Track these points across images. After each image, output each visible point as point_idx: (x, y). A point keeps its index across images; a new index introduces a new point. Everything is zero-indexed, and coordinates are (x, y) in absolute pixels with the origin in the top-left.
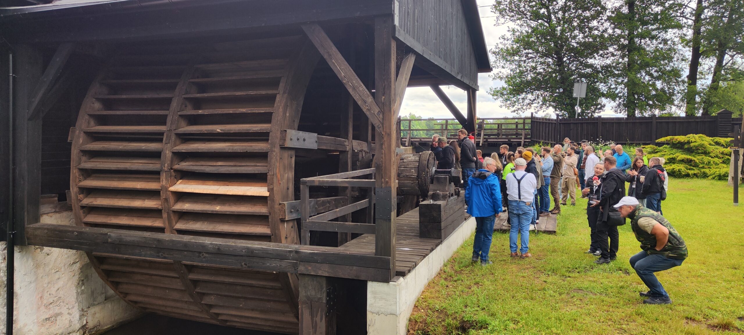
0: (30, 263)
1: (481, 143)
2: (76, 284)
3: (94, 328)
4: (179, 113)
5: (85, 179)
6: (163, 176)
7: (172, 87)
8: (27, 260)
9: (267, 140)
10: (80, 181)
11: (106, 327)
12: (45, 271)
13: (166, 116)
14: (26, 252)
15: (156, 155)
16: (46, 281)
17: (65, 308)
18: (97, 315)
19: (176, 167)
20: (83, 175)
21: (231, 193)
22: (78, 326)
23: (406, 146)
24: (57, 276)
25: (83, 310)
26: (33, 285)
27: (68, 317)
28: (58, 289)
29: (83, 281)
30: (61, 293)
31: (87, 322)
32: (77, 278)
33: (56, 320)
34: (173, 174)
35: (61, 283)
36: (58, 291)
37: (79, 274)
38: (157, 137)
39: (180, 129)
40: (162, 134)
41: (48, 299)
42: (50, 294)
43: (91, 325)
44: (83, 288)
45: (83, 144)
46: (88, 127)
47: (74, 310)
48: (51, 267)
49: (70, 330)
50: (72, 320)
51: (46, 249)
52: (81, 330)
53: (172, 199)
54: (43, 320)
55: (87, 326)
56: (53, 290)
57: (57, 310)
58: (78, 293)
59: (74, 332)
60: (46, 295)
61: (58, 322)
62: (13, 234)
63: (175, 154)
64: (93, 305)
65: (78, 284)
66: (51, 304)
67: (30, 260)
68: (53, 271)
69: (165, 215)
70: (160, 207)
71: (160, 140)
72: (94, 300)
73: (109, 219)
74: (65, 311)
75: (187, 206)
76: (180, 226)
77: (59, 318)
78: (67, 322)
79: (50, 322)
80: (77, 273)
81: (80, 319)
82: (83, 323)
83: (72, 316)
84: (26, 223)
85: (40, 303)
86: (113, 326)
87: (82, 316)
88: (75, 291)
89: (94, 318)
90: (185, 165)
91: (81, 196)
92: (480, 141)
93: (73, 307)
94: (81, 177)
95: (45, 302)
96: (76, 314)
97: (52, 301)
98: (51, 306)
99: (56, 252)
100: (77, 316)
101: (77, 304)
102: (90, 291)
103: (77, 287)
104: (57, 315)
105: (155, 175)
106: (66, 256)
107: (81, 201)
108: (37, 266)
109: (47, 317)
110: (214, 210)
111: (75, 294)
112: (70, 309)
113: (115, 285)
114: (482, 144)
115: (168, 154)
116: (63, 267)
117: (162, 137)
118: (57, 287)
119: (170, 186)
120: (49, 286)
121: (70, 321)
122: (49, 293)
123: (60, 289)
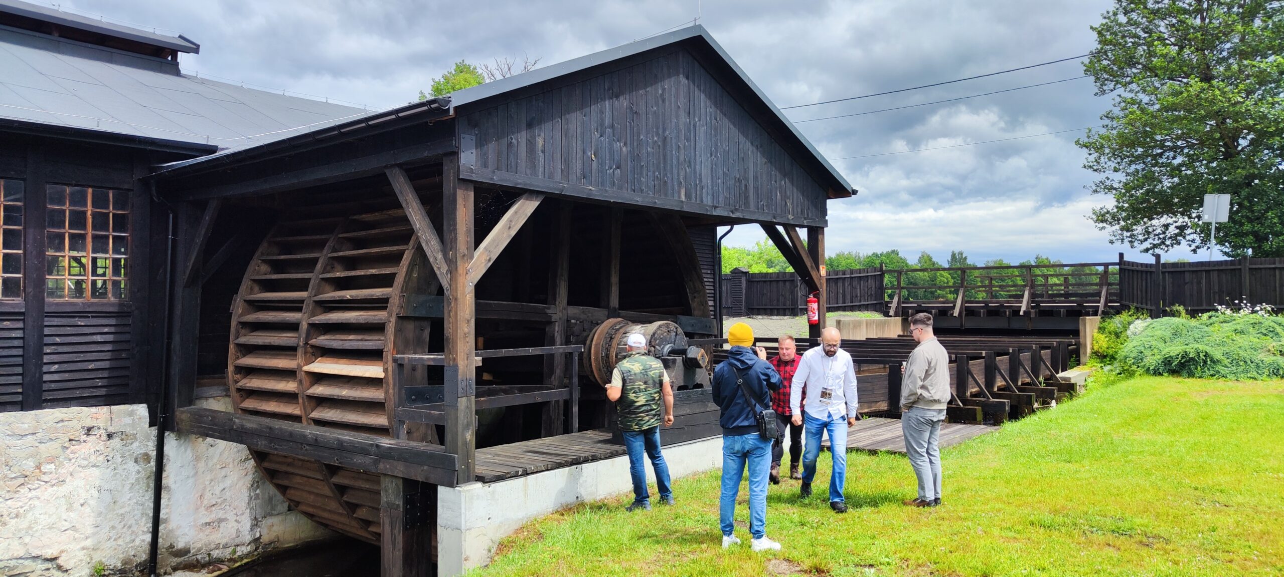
0: (189, 454)
1: (1023, 308)
2: (249, 486)
3: (269, 544)
4: (321, 276)
5: (244, 356)
6: (300, 351)
7: (320, 245)
8: (186, 450)
9: (385, 308)
10: (238, 358)
11: (286, 546)
12: (207, 465)
13: (310, 279)
14: (185, 440)
15: (293, 327)
16: (209, 478)
17: (232, 513)
18: (275, 528)
19: (313, 341)
20: (241, 351)
21: (352, 374)
22: (248, 538)
23: (891, 316)
24: (223, 472)
25: (256, 519)
26: (191, 481)
27: (235, 524)
28: (224, 489)
29: (258, 482)
30: (227, 494)
31: (261, 535)
32: (250, 478)
33: (219, 527)
34: (309, 349)
35: (228, 482)
36: (224, 492)
37: (254, 474)
38: (295, 305)
39: (321, 296)
40: (302, 301)
41: (208, 499)
42: (212, 494)
43: (265, 539)
44: (258, 491)
45: (242, 315)
46: (251, 294)
47: (243, 517)
48: (215, 461)
49: (237, 541)
50: (241, 529)
51: (209, 440)
52: (253, 544)
53: (306, 381)
54: (202, 525)
55: (261, 540)
56: (217, 490)
57: (221, 515)
58: (250, 498)
59: (244, 545)
60: (208, 495)
61: (221, 529)
62: (163, 418)
63: (312, 326)
64: (271, 515)
65: (252, 486)
66: (214, 505)
67: (189, 451)
68: (218, 467)
69: (300, 400)
70: (296, 391)
71: (299, 309)
72: (273, 509)
73: (260, 404)
74: (231, 516)
75: (320, 390)
76: (316, 414)
77: (222, 525)
78: (234, 532)
79: (211, 527)
80: (251, 473)
81: (252, 530)
82: (255, 535)
83: (241, 524)
84: (176, 406)
85: (199, 503)
86: (297, 545)
87: (253, 527)
88: (247, 495)
89: (270, 530)
90: (323, 340)
91: (238, 376)
92: (1021, 307)
93: (243, 514)
94: (239, 354)
95: (205, 502)
96: (247, 523)
97: (214, 503)
98: (213, 508)
99: (222, 444)
100: (248, 526)
101: (248, 511)
102: (266, 496)
103: (249, 490)
104: (220, 521)
105: (289, 350)
106: (236, 450)
107: (238, 382)
108: (197, 459)
109: (208, 521)
110: (340, 394)
111: (247, 498)
112: (237, 516)
113: (283, 489)
114: (1024, 312)
115: (304, 326)
116: (231, 463)
117: (301, 305)
118: (222, 486)
119: (304, 365)
120: (212, 484)
121: (238, 531)
122: (211, 492)
123: (226, 490)
